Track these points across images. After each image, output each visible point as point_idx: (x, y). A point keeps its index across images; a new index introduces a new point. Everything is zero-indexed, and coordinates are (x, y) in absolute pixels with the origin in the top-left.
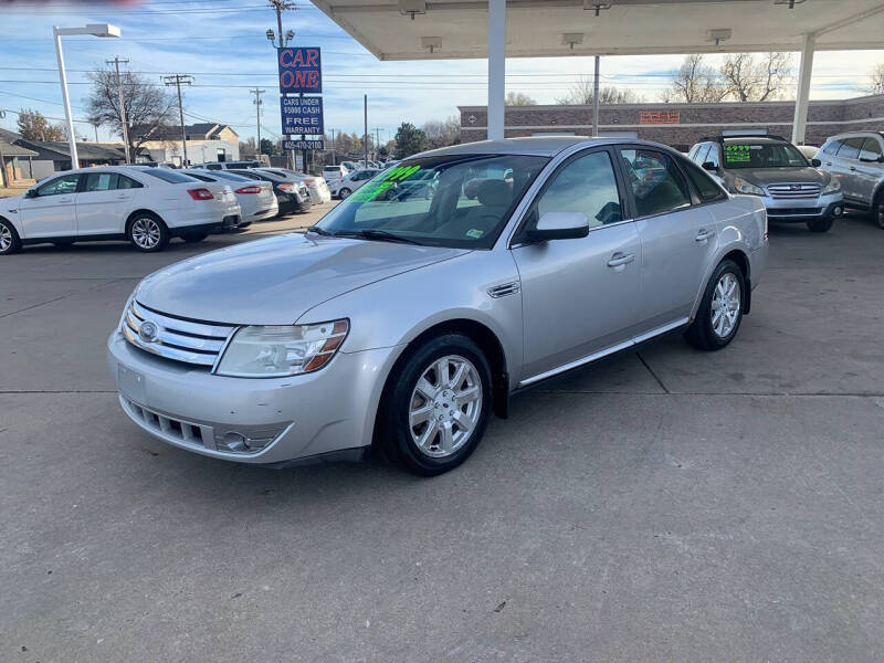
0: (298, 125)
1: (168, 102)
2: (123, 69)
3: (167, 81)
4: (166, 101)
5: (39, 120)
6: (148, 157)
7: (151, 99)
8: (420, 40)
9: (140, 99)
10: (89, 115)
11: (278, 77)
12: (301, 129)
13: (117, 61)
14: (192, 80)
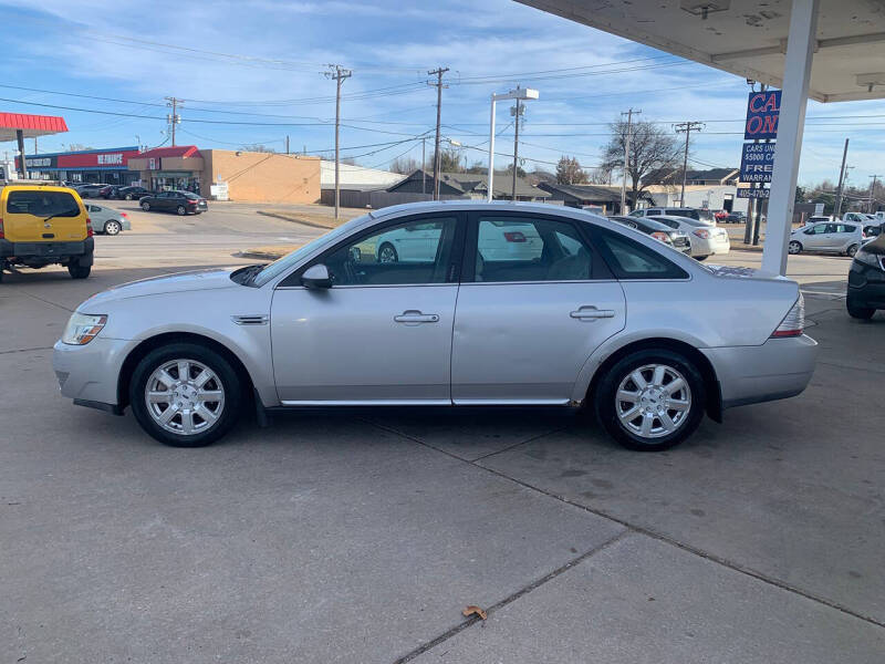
0: (758, 173)
1: (677, 148)
2: (635, 119)
3: (679, 128)
4: (675, 147)
5: (575, 165)
6: (650, 200)
7: (662, 145)
8: (855, 77)
9: (652, 145)
10: (603, 161)
11: (745, 123)
12: (761, 177)
13: (630, 112)
14: (702, 126)
